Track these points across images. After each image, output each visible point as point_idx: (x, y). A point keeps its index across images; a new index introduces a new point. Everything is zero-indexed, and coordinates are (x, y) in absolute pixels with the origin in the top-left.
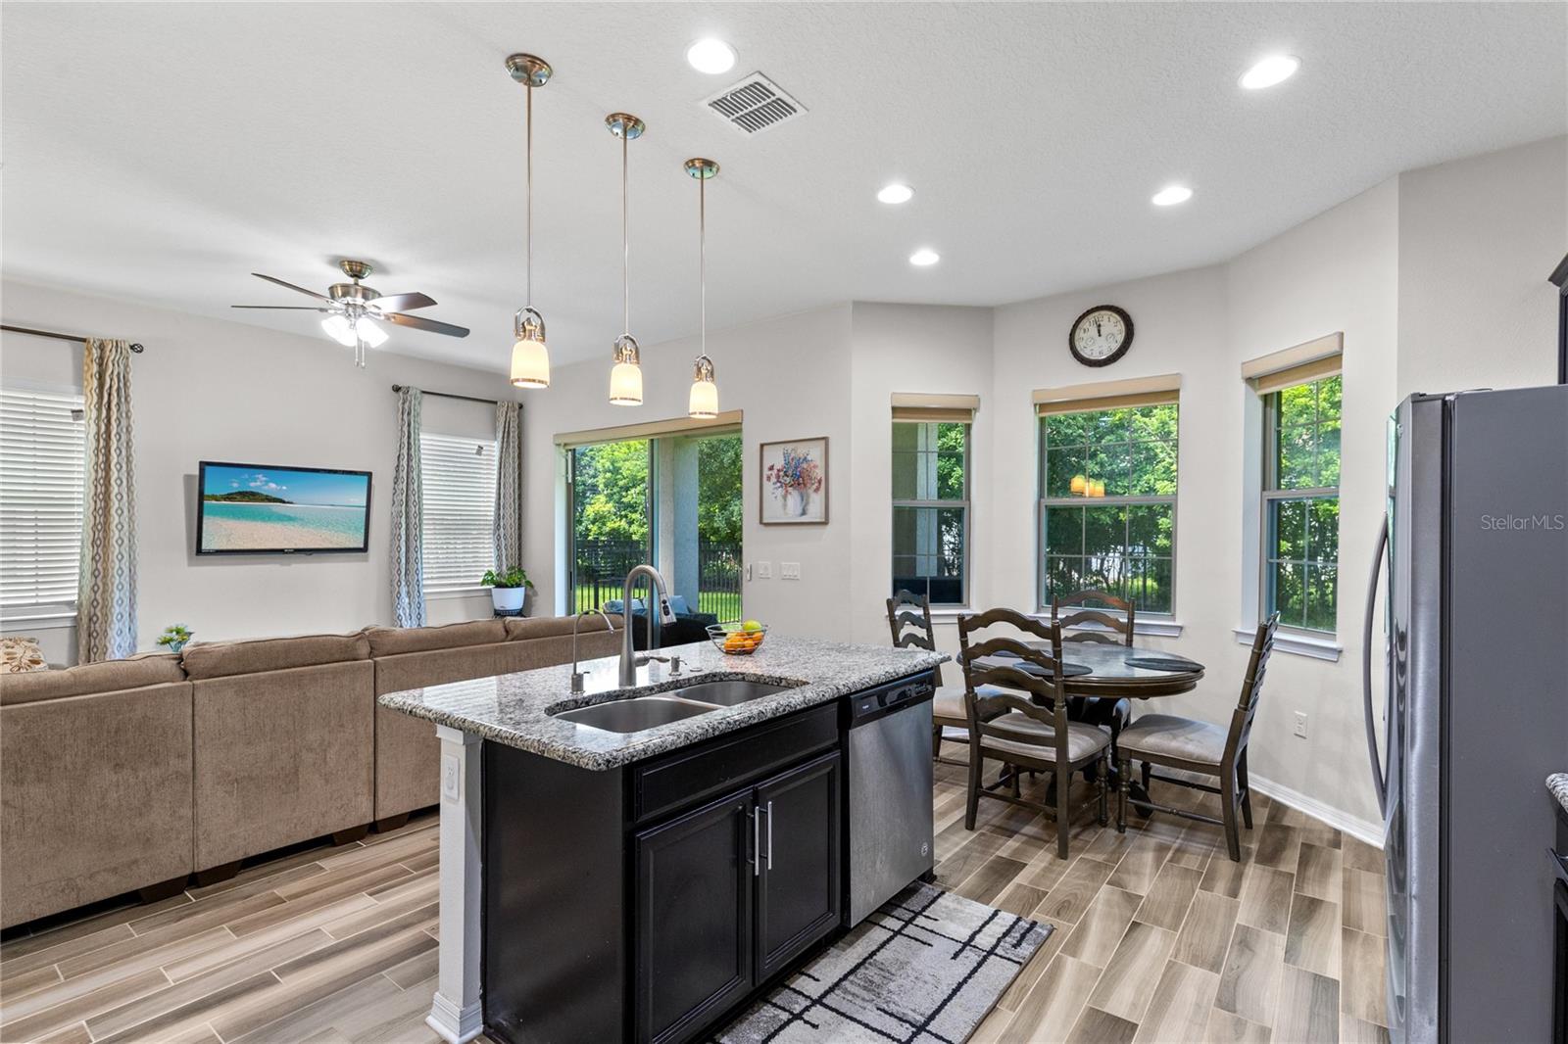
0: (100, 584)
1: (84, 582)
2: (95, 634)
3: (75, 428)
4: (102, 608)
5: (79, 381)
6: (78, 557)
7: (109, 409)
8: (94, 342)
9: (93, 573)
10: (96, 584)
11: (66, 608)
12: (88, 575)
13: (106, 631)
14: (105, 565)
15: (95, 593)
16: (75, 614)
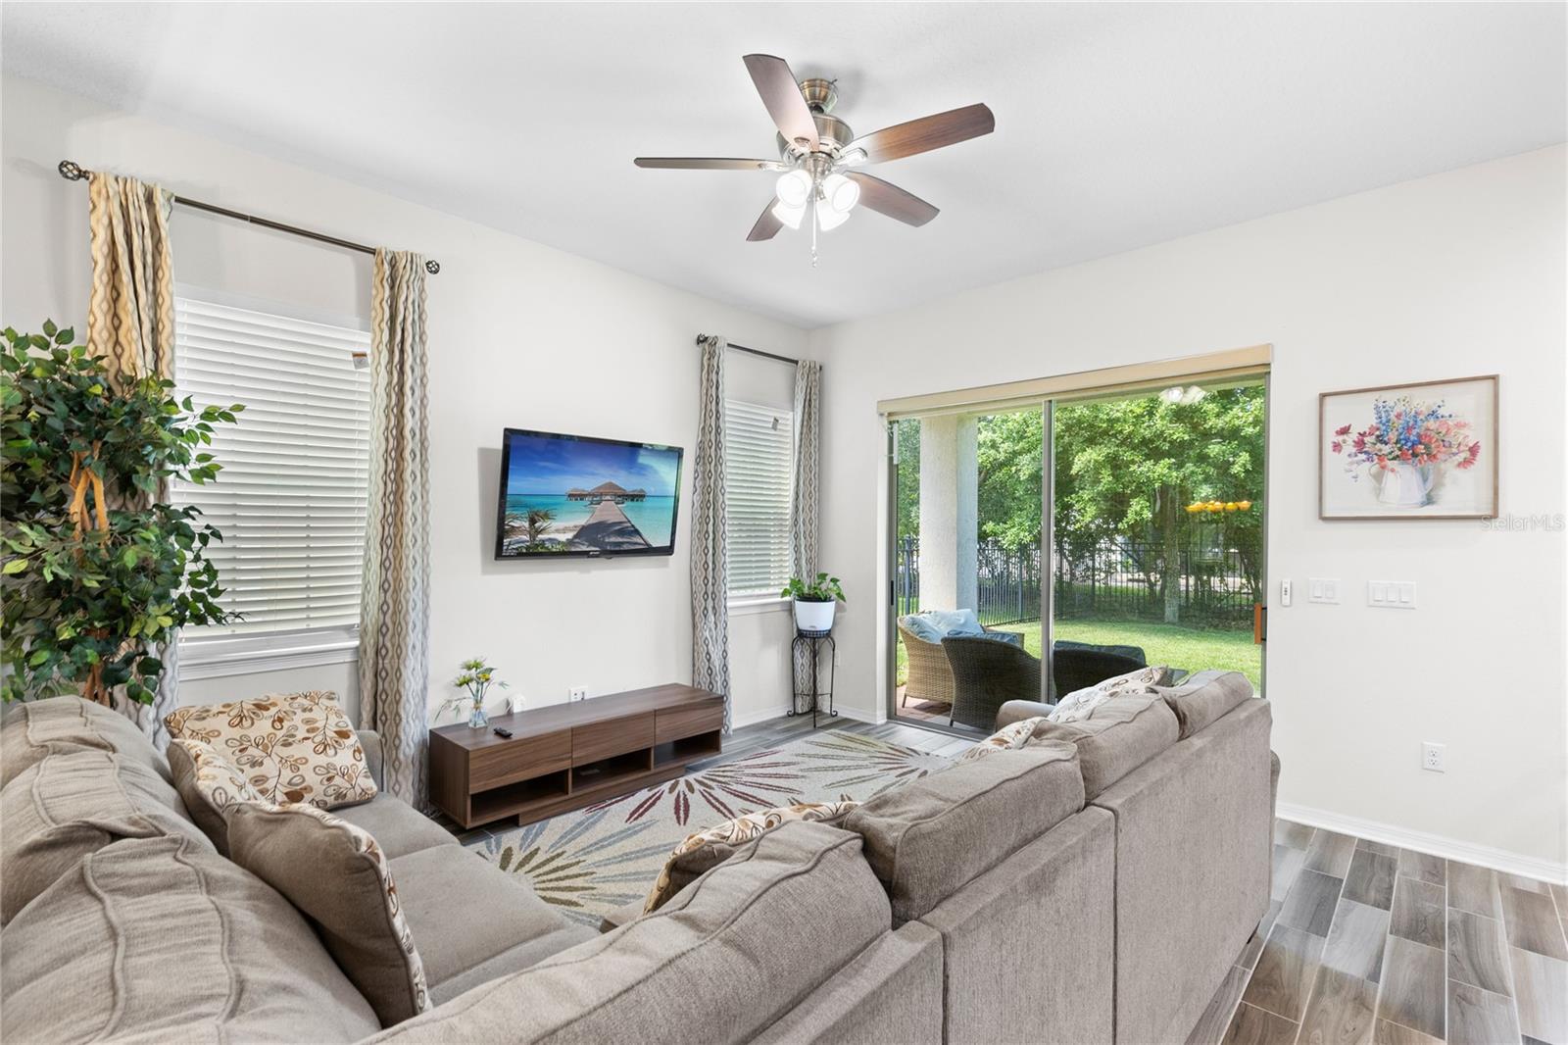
0: (390, 601)
1: (368, 598)
2: (384, 674)
3: (355, 378)
4: (393, 635)
5: (364, 309)
6: (361, 562)
7: (402, 351)
8: (386, 253)
9: (381, 586)
10: (385, 602)
11: (344, 635)
12: (375, 588)
13: (399, 669)
14: (395, 574)
15: (385, 614)
16: (356, 643)
